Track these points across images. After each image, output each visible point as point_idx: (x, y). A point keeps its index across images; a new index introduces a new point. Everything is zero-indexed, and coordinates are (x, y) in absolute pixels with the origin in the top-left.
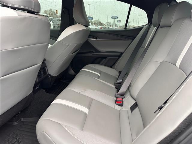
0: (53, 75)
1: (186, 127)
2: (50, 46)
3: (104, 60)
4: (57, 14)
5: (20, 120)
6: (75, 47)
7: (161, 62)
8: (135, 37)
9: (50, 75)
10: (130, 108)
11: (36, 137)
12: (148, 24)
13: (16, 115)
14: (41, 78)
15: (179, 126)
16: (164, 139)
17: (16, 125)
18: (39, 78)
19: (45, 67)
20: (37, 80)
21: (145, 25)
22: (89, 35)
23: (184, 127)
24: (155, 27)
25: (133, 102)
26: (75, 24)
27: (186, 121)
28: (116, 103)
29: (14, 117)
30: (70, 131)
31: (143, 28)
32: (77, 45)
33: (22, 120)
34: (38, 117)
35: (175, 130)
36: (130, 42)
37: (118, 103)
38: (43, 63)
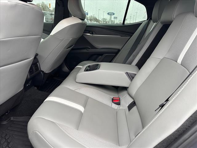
0: (46, 71)
1: (191, 125)
2: (42, 40)
3: (101, 57)
4: (50, 8)
5: (10, 119)
6: (70, 41)
7: (161, 59)
8: (133, 34)
9: (43, 72)
10: (128, 107)
11: (28, 137)
12: (147, 19)
13: (5, 114)
14: (33, 75)
15: (184, 123)
16: (167, 137)
17: (5, 124)
18: (31, 74)
19: (37, 62)
20: (29, 77)
21: (144, 21)
22: (85, 30)
23: (189, 125)
24: (155, 23)
25: (131, 101)
26: (70, 17)
27: (191, 118)
28: (112, 101)
29: (3, 115)
30: (65, 129)
31: (141, 23)
32: (72, 39)
33: (12, 119)
34: (29, 116)
35: (179, 128)
36: (128, 39)
37: (115, 101)
38: (35, 58)
